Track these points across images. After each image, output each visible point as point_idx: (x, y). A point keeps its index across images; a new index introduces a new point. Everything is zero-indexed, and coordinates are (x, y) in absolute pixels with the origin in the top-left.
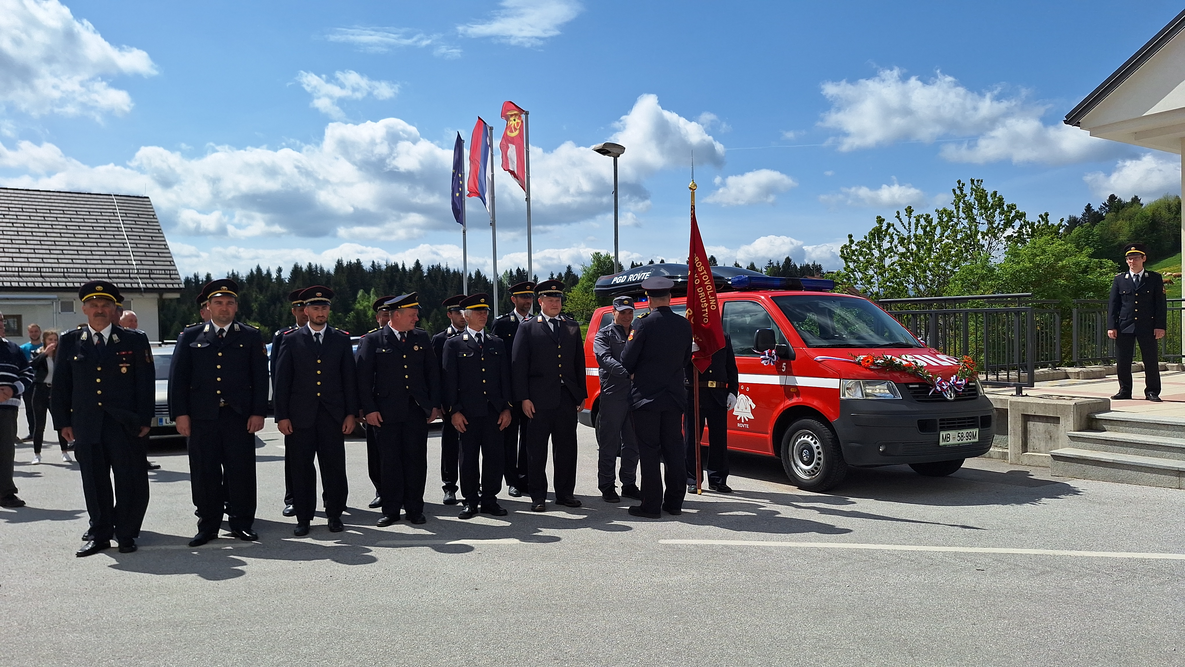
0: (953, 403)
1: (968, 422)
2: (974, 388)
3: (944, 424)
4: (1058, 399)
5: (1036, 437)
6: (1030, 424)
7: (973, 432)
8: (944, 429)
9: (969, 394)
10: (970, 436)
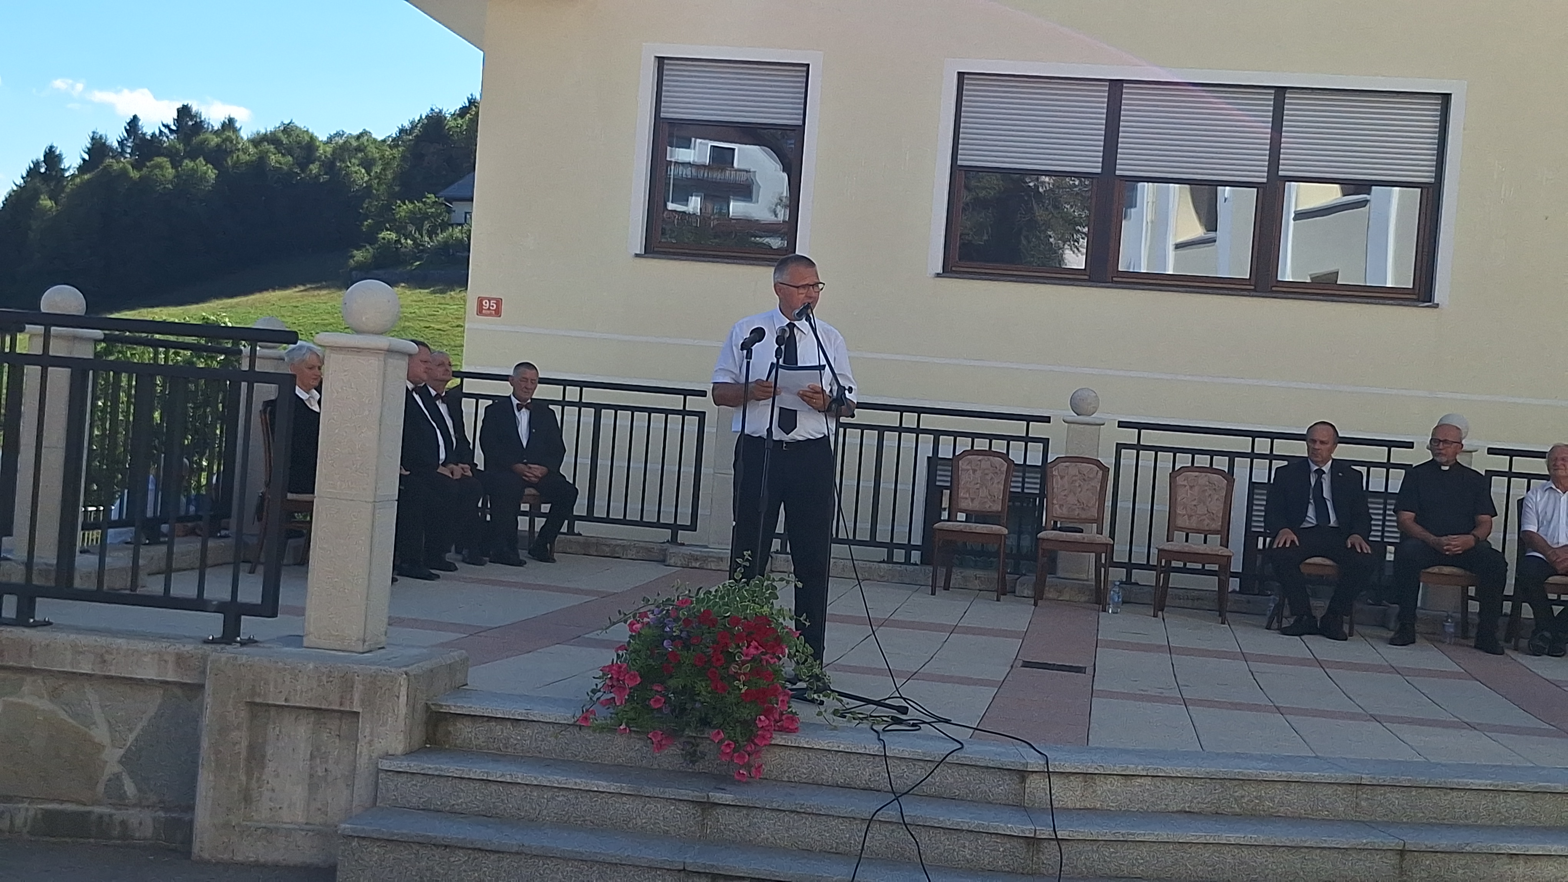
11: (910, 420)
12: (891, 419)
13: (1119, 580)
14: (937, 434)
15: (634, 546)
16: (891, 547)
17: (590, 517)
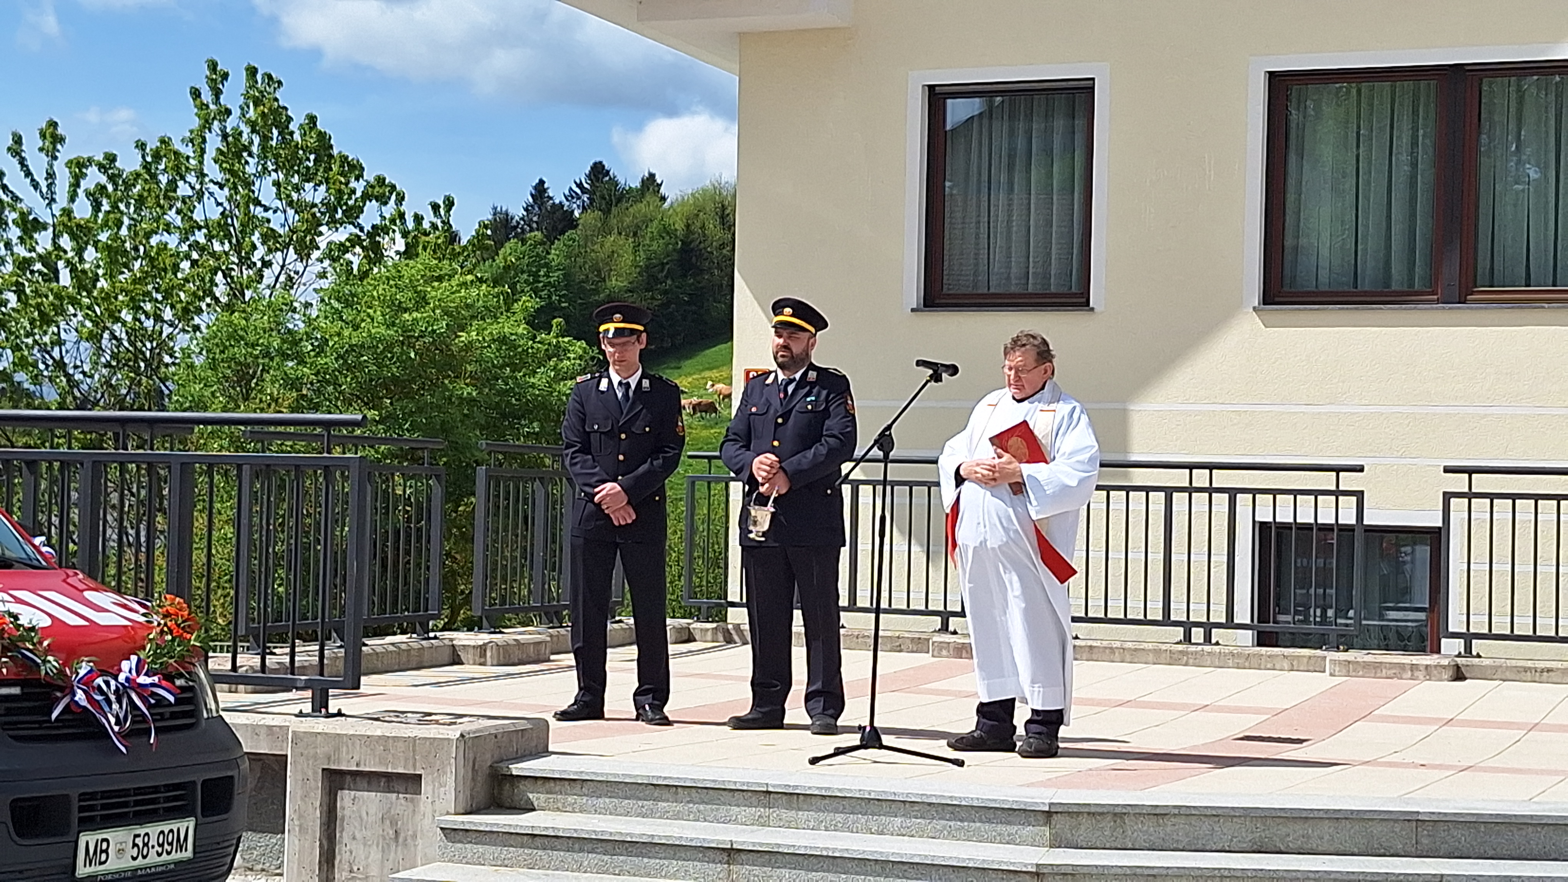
1: (168, 799)
2: (190, 695)
3: (91, 808)
4: (420, 722)
5: (358, 835)
6: (345, 798)
7: (178, 830)
8: (89, 824)
9: (172, 713)
10: (169, 844)
11: (1201, 478)
12: (1180, 478)
13: (1457, 653)
14: (1233, 493)
15: (898, 637)
16: (1188, 626)
17: (852, 607)
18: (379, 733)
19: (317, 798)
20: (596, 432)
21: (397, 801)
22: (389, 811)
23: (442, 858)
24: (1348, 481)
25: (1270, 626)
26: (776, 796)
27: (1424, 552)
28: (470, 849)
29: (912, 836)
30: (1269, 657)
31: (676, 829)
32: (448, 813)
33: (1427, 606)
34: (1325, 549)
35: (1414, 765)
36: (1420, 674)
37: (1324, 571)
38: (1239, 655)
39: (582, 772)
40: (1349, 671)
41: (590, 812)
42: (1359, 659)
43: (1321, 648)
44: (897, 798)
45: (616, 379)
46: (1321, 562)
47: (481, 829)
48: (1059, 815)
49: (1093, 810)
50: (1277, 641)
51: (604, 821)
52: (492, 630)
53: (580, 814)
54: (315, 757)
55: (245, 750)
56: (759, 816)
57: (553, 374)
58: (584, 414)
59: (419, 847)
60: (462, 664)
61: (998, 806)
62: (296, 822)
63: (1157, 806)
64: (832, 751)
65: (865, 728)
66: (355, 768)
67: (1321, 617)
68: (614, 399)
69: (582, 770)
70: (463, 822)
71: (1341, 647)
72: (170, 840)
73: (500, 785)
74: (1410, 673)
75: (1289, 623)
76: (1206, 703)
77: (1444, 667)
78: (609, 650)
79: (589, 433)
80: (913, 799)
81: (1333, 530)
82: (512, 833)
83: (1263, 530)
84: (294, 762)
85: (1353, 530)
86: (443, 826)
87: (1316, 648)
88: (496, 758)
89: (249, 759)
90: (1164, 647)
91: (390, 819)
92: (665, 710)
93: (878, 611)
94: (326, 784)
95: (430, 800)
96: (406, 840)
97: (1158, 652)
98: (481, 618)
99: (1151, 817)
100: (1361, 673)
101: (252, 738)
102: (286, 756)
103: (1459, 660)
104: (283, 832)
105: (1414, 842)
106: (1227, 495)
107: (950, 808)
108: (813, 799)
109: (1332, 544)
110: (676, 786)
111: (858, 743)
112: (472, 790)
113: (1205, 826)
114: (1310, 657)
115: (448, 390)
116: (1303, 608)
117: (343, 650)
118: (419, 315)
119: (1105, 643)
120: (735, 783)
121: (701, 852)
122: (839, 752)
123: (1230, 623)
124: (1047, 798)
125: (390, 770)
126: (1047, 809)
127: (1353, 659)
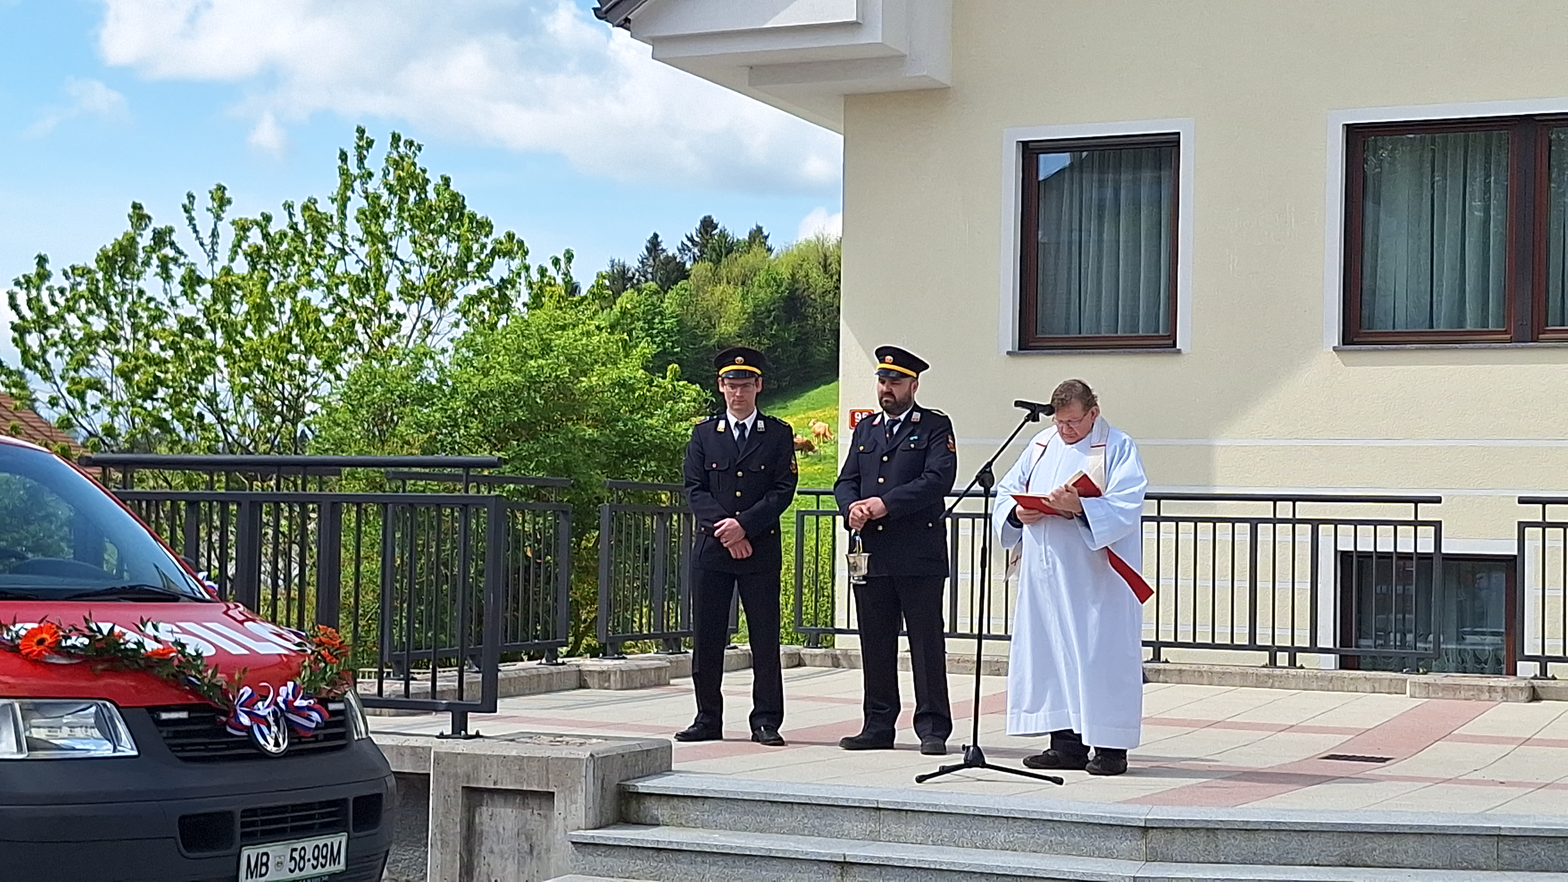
0: (283, 761)
1: (322, 816)
2: (341, 718)
3: (253, 824)
4: (552, 743)
5: (496, 850)
6: (483, 815)
7: (332, 844)
8: (251, 839)
9: (325, 735)
10: (323, 857)
11: (1284, 510)
12: (1264, 510)
13: (1532, 675)
14: (1315, 524)
15: (997, 662)
16: (1273, 651)
17: (954, 633)
18: (514, 753)
19: (457, 814)
20: (714, 469)
21: (532, 817)
22: (524, 826)
23: (574, 870)
24: (1426, 512)
25: (1352, 650)
26: (886, 812)
27: (1499, 578)
28: (600, 860)
29: (1015, 850)
30: (1352, 679)
31: (792, 844)
32: (579, 829)
33: (1503, 630)
34: (1404, 577)
35: (1493, 783)
36: (1498, 696)
37: (1404, 597)
38: (1323, 678)
39: (703, 790)
40: (1428, 693)
41: (711, 828)
42: (1438, 682)
43: (1401, 671)
44: (1000, 814)
45: (733, 420)
46: (1400, 588)
47: (610, 843)
48: (1155, 831)
49: (1187, 825)
50: (1359, 664)
51: (725, 836)
52: (616, 656)
53: (701, 829)
54: (456, 775)
55: (393, 770)
56: (870, 831)
57: (669, 415)
58: (704, 455)
59: (552, 861)
60: (589, 688)
61: (1096, 821)
62: (438, 836)
63: (1248, 822)
64: (937, 770)
65: (968, 747)
66: (492, 787)
67: (1401, 642)
68: (730, 438)
69: (704, 787)
70: (593, 837)
71: (1421, 671)
72: (324, 854)
73: (628, 803)
74: (1487, 694)
75: (1370, 647)
76: (1291, 724)
77: (1521, 689)
78: (724, 675)
79: (707, 472)
80: (1016, 816)
81: (1412, 559)
82: (638, 847)
83: (1344, 559)
84: (437, 781)
85: (1432, 558)
86: (574, 840)
87: (1396, 672)
88: (623, 777)
89: (396, 778)
90: (1250, 671)
91: (524, 834)
92: (779, 731)
93: (980, 637)
94: (465, 800)
95: (562, 816)
96: (539, 854)
97: (1244, 675)
98: (605, 645)
99: (1243, 832)
100: (1440, 695)
101: (397, 758)
102: (429, 775)
103: (1535, 682)
104: (426, 845)
105: (1495, 856)
106: (1309, 526)
107: (1051, 824)
108: (921, 816)
109: (1412, 571)
110: (792, 803)
111: (962, 762)
112: (601, 807)
113: (1294, 842)
114: (1391, 680)
115: (571, 432)
116: (1384, 632)
117: (480, 675)
118: (544, 362)
119: (1194, 667)
120: (847, 800)
121: (816, 865)
122: (944, 770)
123: (1313, 648)
124: (1143, 814)
125: (525, 788)
126: (1143, 824)
127: (1433, 681)
